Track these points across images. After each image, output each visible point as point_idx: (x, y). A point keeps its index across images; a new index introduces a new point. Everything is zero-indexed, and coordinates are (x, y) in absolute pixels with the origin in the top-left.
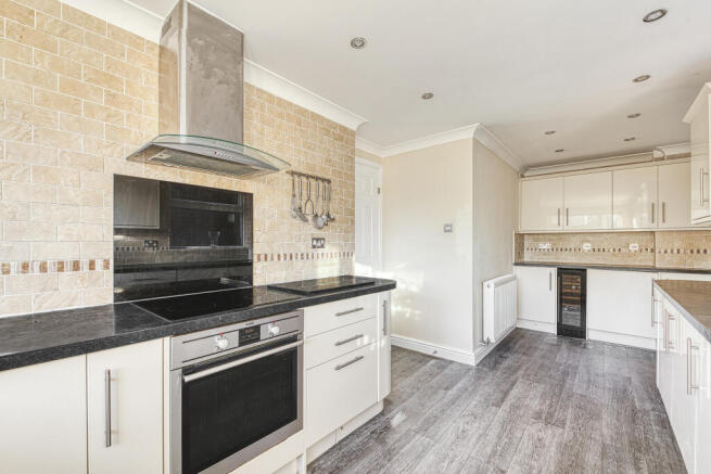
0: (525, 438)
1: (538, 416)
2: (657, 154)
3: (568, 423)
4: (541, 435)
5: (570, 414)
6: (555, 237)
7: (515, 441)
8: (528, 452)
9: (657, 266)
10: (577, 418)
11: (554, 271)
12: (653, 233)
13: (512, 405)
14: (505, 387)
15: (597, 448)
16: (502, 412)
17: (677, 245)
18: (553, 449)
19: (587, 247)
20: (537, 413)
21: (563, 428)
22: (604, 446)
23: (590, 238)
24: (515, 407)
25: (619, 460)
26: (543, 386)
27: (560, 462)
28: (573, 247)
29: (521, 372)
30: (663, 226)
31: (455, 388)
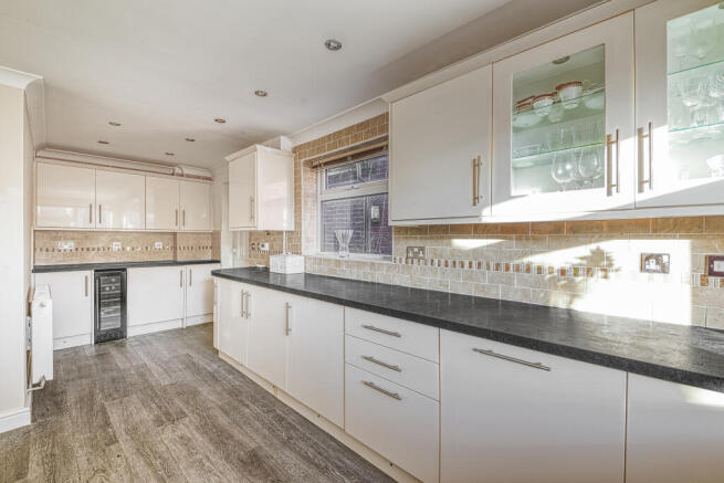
0: (171, 445)
1: (159, 422)
2: (177, 170)
3: (186, 411)
4: (178, 433)
5: (179, 403)
6: (80, 236)
7: (166, 455)
8: (185, 452)
9: (179, 260)
10: (187, 403)
11: (90, 274)
12: (175, 234)
13: (127, 432)
14: (99, 420)
15: (218, 413)
16: (125, 445)
17: (191, 243)
18: (197, 435)
19: (116, 246)
20: (155, 421)
21: (186, 416)
22: (221, 408)
23: (119, 237)
24: (132, 431)
25: (235, 409)
26: (134, 396)
27: (211, 440)
28: (100, 246)
29: (99, 397)
30: (183, 229)
31: (32, 465)
